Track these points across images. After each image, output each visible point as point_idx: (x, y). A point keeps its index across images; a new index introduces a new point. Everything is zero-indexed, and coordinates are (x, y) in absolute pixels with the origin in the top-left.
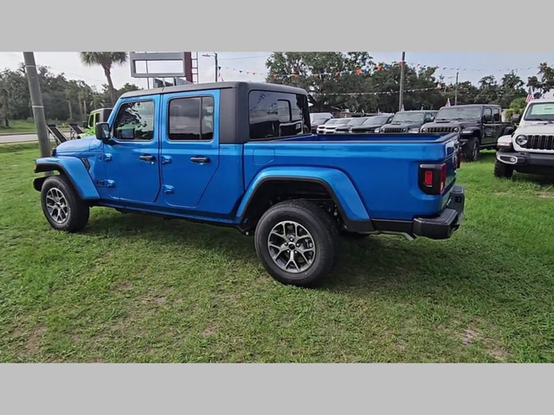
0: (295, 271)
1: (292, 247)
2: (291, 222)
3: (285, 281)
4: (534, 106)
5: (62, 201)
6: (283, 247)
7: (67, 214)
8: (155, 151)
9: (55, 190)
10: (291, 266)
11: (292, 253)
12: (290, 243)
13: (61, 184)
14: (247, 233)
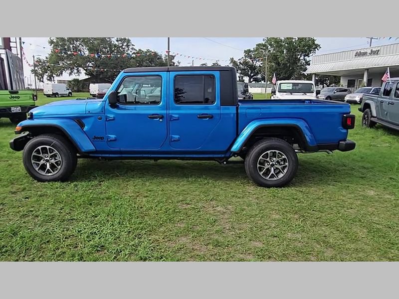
0: (275, 179)
1: (272, 165)
2: (273, 151)
3: (269, 186)
4: (282, 85)
5: (54, 156)
6: (267, 166)
7: (60, 167)
8: (164, 112)
9: (46, 148)
10: (272, 176)
11: (272, 169)
12: (271, 163)
13: (55, 142)
14: (225, 163)
